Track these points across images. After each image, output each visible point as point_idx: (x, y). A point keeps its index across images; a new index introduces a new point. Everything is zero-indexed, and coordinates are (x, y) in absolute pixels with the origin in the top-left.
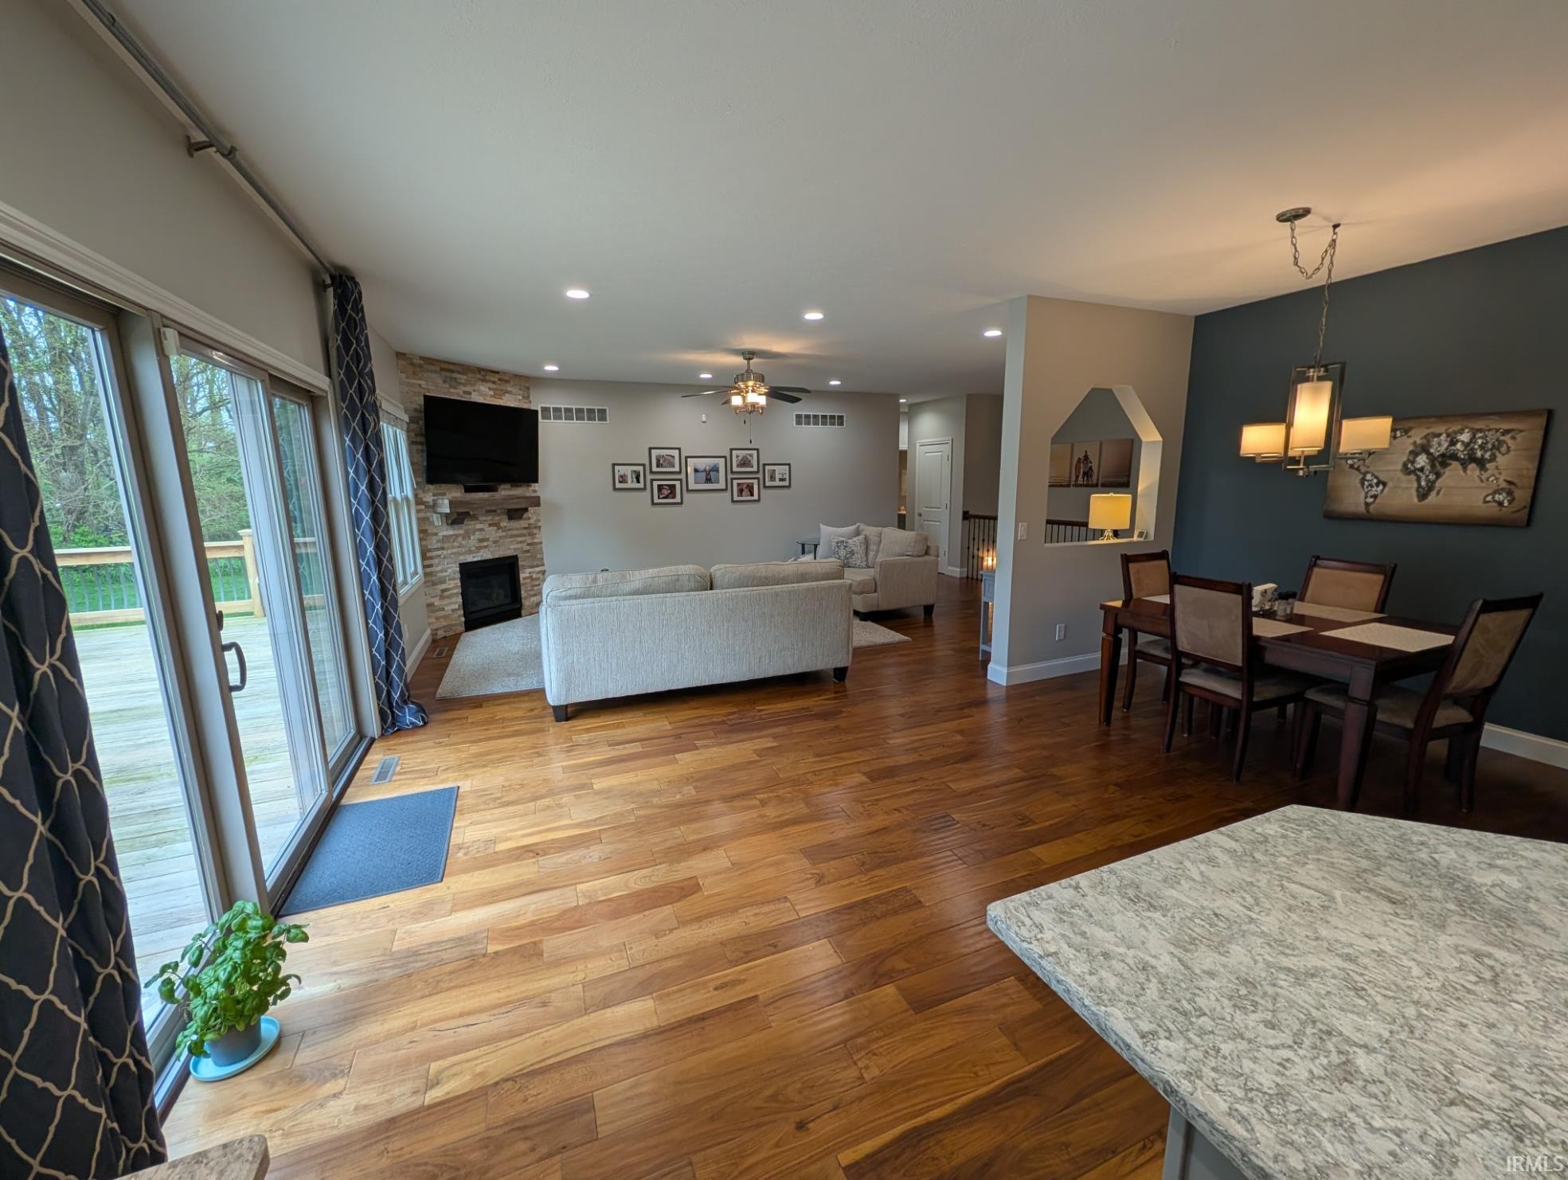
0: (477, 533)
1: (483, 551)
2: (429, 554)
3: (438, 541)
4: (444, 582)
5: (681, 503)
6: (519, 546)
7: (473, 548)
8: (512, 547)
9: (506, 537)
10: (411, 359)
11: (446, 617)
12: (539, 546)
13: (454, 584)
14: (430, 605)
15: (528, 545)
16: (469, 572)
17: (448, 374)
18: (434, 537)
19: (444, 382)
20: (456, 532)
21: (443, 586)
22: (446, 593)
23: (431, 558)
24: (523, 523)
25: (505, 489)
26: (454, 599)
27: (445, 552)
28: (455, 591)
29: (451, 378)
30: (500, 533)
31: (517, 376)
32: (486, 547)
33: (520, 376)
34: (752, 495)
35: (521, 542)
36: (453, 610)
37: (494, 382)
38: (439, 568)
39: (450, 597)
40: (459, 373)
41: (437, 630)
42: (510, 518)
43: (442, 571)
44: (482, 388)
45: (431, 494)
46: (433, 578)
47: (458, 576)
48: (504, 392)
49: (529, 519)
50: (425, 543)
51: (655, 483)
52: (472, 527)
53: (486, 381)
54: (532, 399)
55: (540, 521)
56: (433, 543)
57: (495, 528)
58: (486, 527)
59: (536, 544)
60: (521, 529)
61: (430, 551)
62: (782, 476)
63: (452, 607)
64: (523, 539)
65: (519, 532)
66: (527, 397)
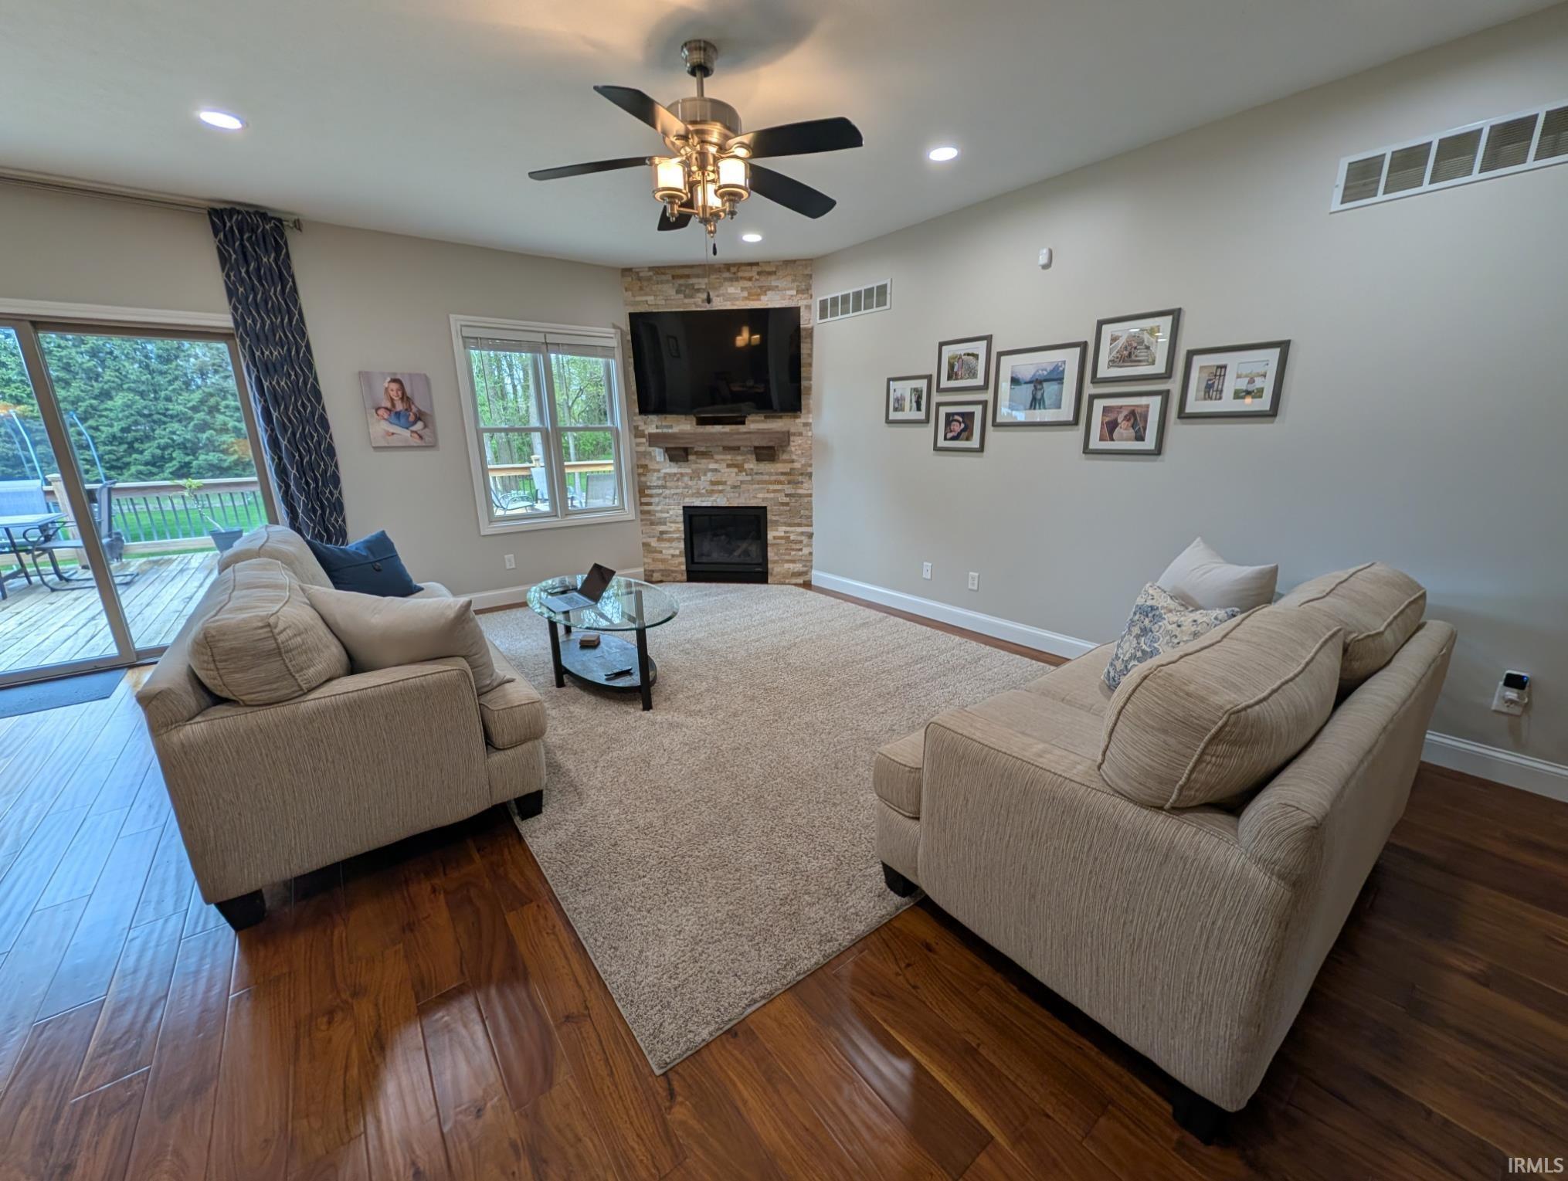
0: (709, 474)
1: (716, 495)
2: (647, 492)
3: (658, 478)
4: (665, 524)
5: (981, 449)
6: (772, 495)
7: (704, 491)
8: (760, 495)
9: (752, 482)
10: (638, 273)
11: (663, 561)
12: (806, 500)
13: (676, 527)
14: (646, 545)
15: (787, 495)
16: (694, 518)
17: (682, 281)
18: (655, 474)
19: (678, 292)
20: (683, 471)
21: (662, 528)
22: (665, 536)
23: (651, 496)
24: (780, 467)
25: (753, 422)
26: (675, 544)
27: (667, 492)
28: (675, 536)
29: (687, 286)
30: (743, 477)
31: (789, 263)
32: (721, 492)
33: (794, 261)
34: (1140, 437)
35: (775, 491)
36: (673, 556)
37: (750, 279)
38: (659, 508)
39: (671, 540)
40: (698, 276)
41: (653, 571)
42: (759, 459)
43: (661, 512)
44: (731, 290)
45: (654, 426)
46: (653, 518)
47: (681, 519)
48: (764, 290)
49: (793, 461)
50: (643, 479)
51: (943, 410)
52: (702, 466)
53: (737, 279)
54: (813, 291)
55: (811, 465)
56: (653, 479)
57: (736, 470)
58: (722, 467)
59: (801, 496)
60: (777, 474)
61: (649, 488)
62: (1252, 381)
63: (672, 552)
64: (779, 487)
65: (773, 478)
66: (806, 291)
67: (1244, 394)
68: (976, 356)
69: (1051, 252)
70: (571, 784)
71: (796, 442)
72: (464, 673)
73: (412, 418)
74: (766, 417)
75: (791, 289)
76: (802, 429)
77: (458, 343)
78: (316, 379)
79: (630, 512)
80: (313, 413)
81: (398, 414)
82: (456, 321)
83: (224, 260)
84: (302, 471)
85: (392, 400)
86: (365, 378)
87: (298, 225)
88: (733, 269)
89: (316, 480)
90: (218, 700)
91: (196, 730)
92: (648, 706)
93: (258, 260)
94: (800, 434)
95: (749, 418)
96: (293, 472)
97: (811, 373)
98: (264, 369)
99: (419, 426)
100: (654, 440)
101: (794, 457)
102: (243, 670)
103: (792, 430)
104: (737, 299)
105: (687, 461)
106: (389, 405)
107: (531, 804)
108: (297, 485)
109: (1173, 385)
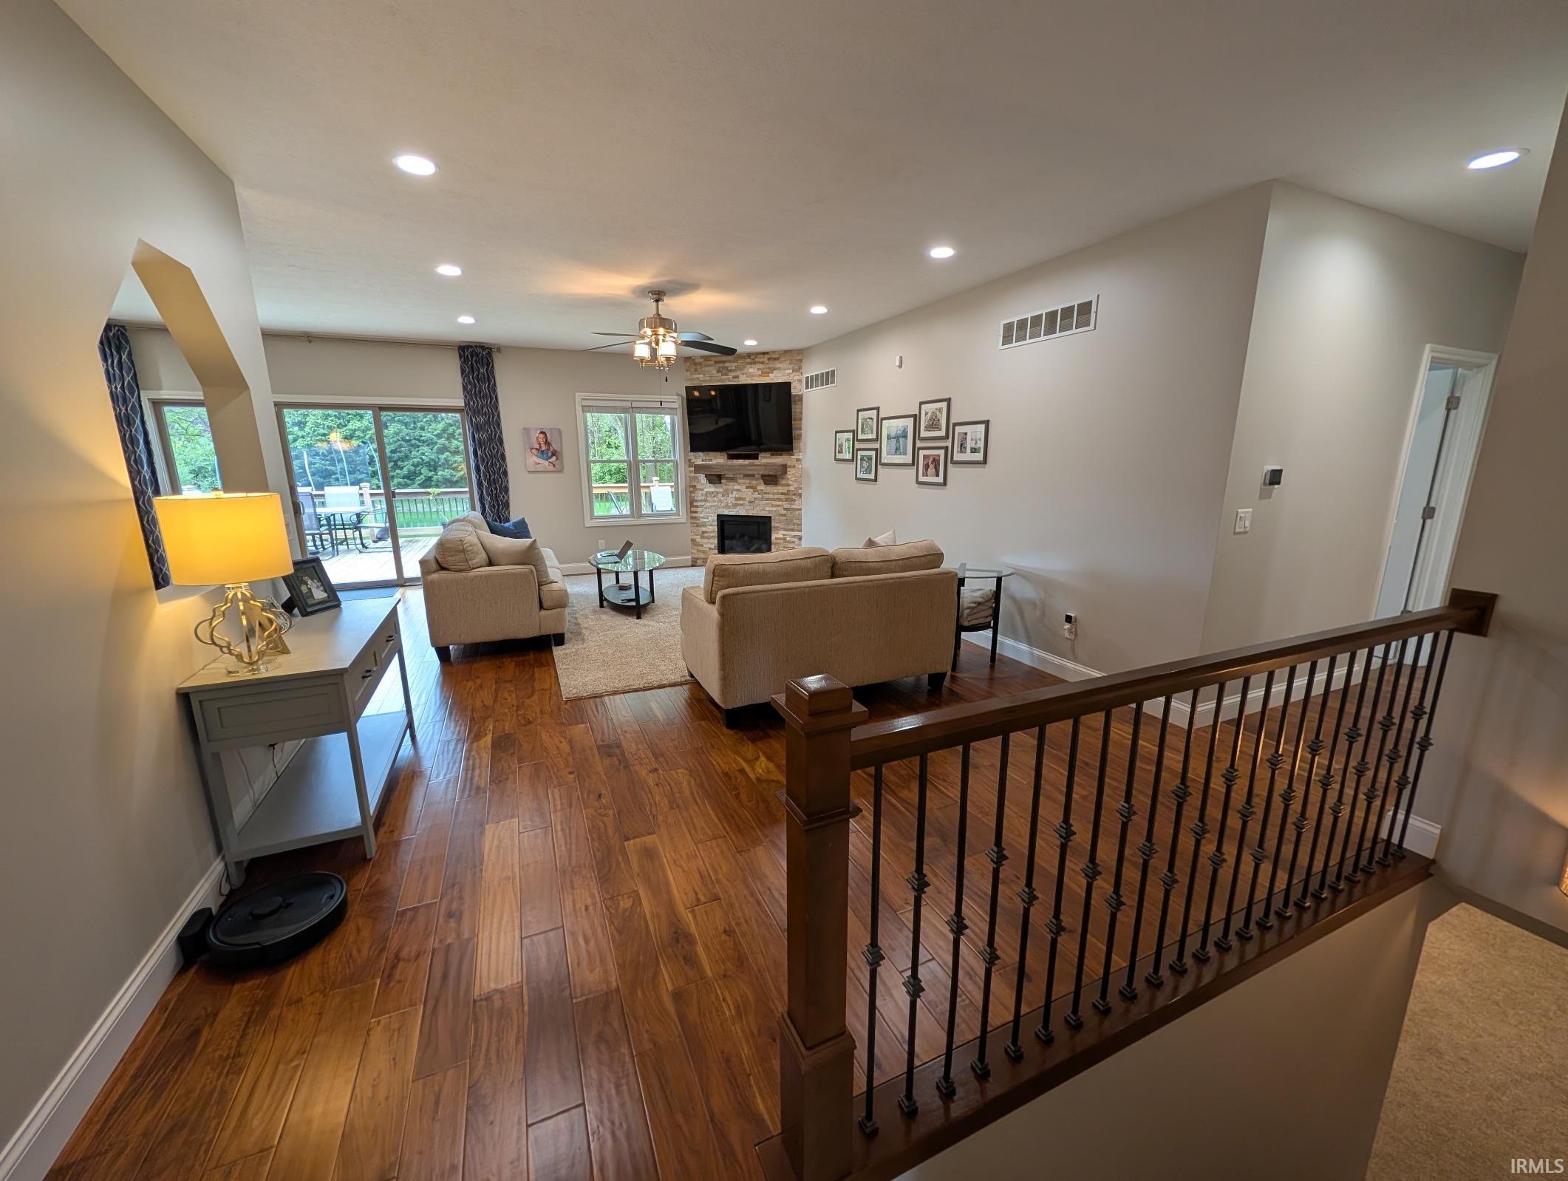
0: (735, 493)
1: (738, 507)
2: (695, 504)
3: (702, 495)
4: (705, 526)
6: (775, 509)
7: (731, 505)
8: (767, 509)
9: (762, 499)
10: (694, 361)
11: (704, 552)
12: (797, 513)
13: (713, 529)
14: (693, 540)
15: (785, 509)
16: (723, 521)
17: (721, 365)
18: (701, 492)
19: (718, 372)
20: (718, 490)
21: (704, 529)
22: (706, 535)
23: (697, 506)
24: (780, 489)
25: (763, 458)
26: (711, 541)
27: (708, 504)
28: (712, 534)
29: (724, 368)
30: (756, 495)
31: (787, 352)
32: (741, 505)
33: (790, 351)
34: (937, 475)
35: (777, 506)
36: (710, 549)
37: (763, 363)
38: (702, 515)
39: (709, 537)
40: (730, 362)
41: (697, 559)
42: (766, 483)
44: (751, 370)
45: (701, 459)
46: (698, 521)
47: (716, 523)
48: (773, 370)
49: (789, 485)
50: (693, 495)
51: (860, 453)
52: (730, 487)
53: (755, 363)
54: (803, 371)
55: (801, 489)
56: (699, 496)
57: (752, 490)
58: (743, 488)
59: (794, 510)
60: (778, 494)
61: (696, 501)
62: (976, 443)
63: (709, 546)
64: (780, 503)
65: (776, 497)
66: (798, 370)
67: (974, 450)
68: (872, 419)
69: (901, 358)
70: (583, 639)
71: (791, 472)
72: (532, 571)
73: (550, 454)
74: (772, 455)
75: (789, 369)
76: (795, 463)
77: (579, 409)
78: (501, 433)
79: (683, 518)
80: (497, 452)
81: (542, 452)
82: (579, 396)
83: (463, 371)
84: (490, 484)
85: (540, 444)
86: (526, 431)
87: (499, 350)
88: (753, 357)
89: (496, 489)
90: (443, 569)
91: (435, 576)
92: (639, 618)
93: (479, 370)
94: (794, 467)
95: (761, 455)
96: (485, 484)
97: (801, 424)
98: (477, 428)
99: (554, 458)
100: (698, 469)
101: (790, 482)
102: (452, 556)
103: (789, 464)
104: (754, 376)
105: (721, 483)
106: (538, 447)
107: (560, 639)
108: (487, 492)
109: (948, 443)
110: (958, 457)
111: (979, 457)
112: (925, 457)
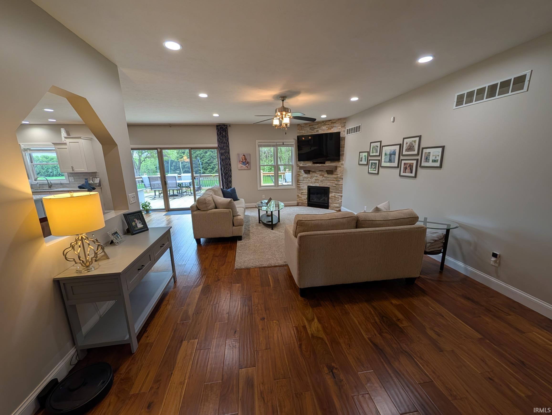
0: (315, 177)
1: (316, 183)
2: (299, 181)
3: (302, 178)
4: (303, 190)
5: (378, 174)
6: (331, 184)
7: (313, 182)
8: (328, 184)
9: (326, 180)
10: (301, 125)
11: (302, 200)
12: (341, 186)
13: (306, 191)
14: (298, 196)
15: (335, 184)
17: (311, 126)
18: (302, 177)
19: (310, 129)
20: (308, 176)
21: (302, 191)
22: (303, 194)
23: (300, 182)
24: (334, 176)
26: (305, 196)
27: (304, 182)
28: (305, 194)
29: (312, 128)
30: (324, 178)
31: (339, 119)
32: (318, 182)
33: (341, 119)
34: (411, 172)
35: (332, 183)
36: (304, 199)
37: (329, 125)
38: (302, 186)
39: (304, 195)
40: (315, 125)
41: (299, 203)
42: (328, 174)
43: (302, 187)
44: (324, 128)
45: (302, 164)
46: (300, 188)
47: (307, 189)
48: (332, 127)
49: (337, 175)
50: (299, 178)
51: (371, 162)
52: (313, 175)
53: (325, 125)
54: (346, 127)
55: (343, 176)
56: (301, 178)
57: (322, 176)
58: (318, 175)
59: (339, 185)
60: (333, 178)
61: (300, 180)
62: (436, 157)
63: (304, 198)
64: (333, 182)
65: (332, 179)
66: (344, 126)
67: (434, 161)
68: (378, 146)
69: (394, 118)
70: (249, 238)
71: (339, 169)
73: (246, 163)
74: (331, 162)
75: (340, 126)
76: (341, 165)
77: (257, 146)
78: (230, 156)
79: (294, 187)
80: (228, 163)
81: (244, 162)
82: (257, 141)
83: (218, 134)
84: (225, 174)
85: (243, 159)
86: (238, 155)
87: (230, 126)
88: (324, 122)
89: (227, 176)
90: (199, 210)
91: (195, 213)
92: (272, 229)
93: (222, 134)
94: (340, 167)
95: (326, 162)
96: (224, 174)
97: (344, 149)
98: (222, 154)
99: (247, 165)
100: (301, 168)
101: (338, 173)
102: (201, 205)
103: (338, 166)
104: (325, 130)
105: (309, 173)
106: (242, 160)
107: (240, 238)
108: (224, 177)
109: (419, 157)
110: (423, 164)
111: (438, 164)
112: (405, 164)
